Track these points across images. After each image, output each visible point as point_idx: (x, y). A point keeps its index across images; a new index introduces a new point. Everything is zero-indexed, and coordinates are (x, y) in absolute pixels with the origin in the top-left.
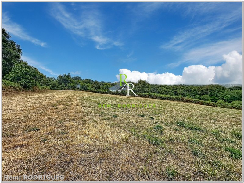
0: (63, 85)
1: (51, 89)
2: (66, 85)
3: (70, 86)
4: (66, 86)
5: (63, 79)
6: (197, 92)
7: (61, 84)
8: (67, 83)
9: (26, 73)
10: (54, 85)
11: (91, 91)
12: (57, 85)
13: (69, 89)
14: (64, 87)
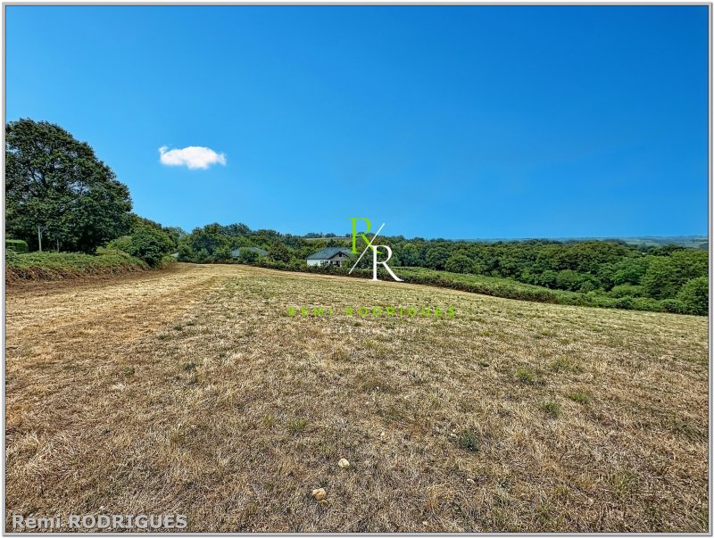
0: (204, 251)
1: (179, 261)
2: (211, 252)
3: (218, 255)
4: (211, 254)
5: (205, 238)
6: (548, 262)
7: (199, 249)
8: (213, 247)
9: (152, 244)
10: (184, 253)
11: (263, 265)
12: (190, 251)
13: (216, 262)
14: (206, 257)
